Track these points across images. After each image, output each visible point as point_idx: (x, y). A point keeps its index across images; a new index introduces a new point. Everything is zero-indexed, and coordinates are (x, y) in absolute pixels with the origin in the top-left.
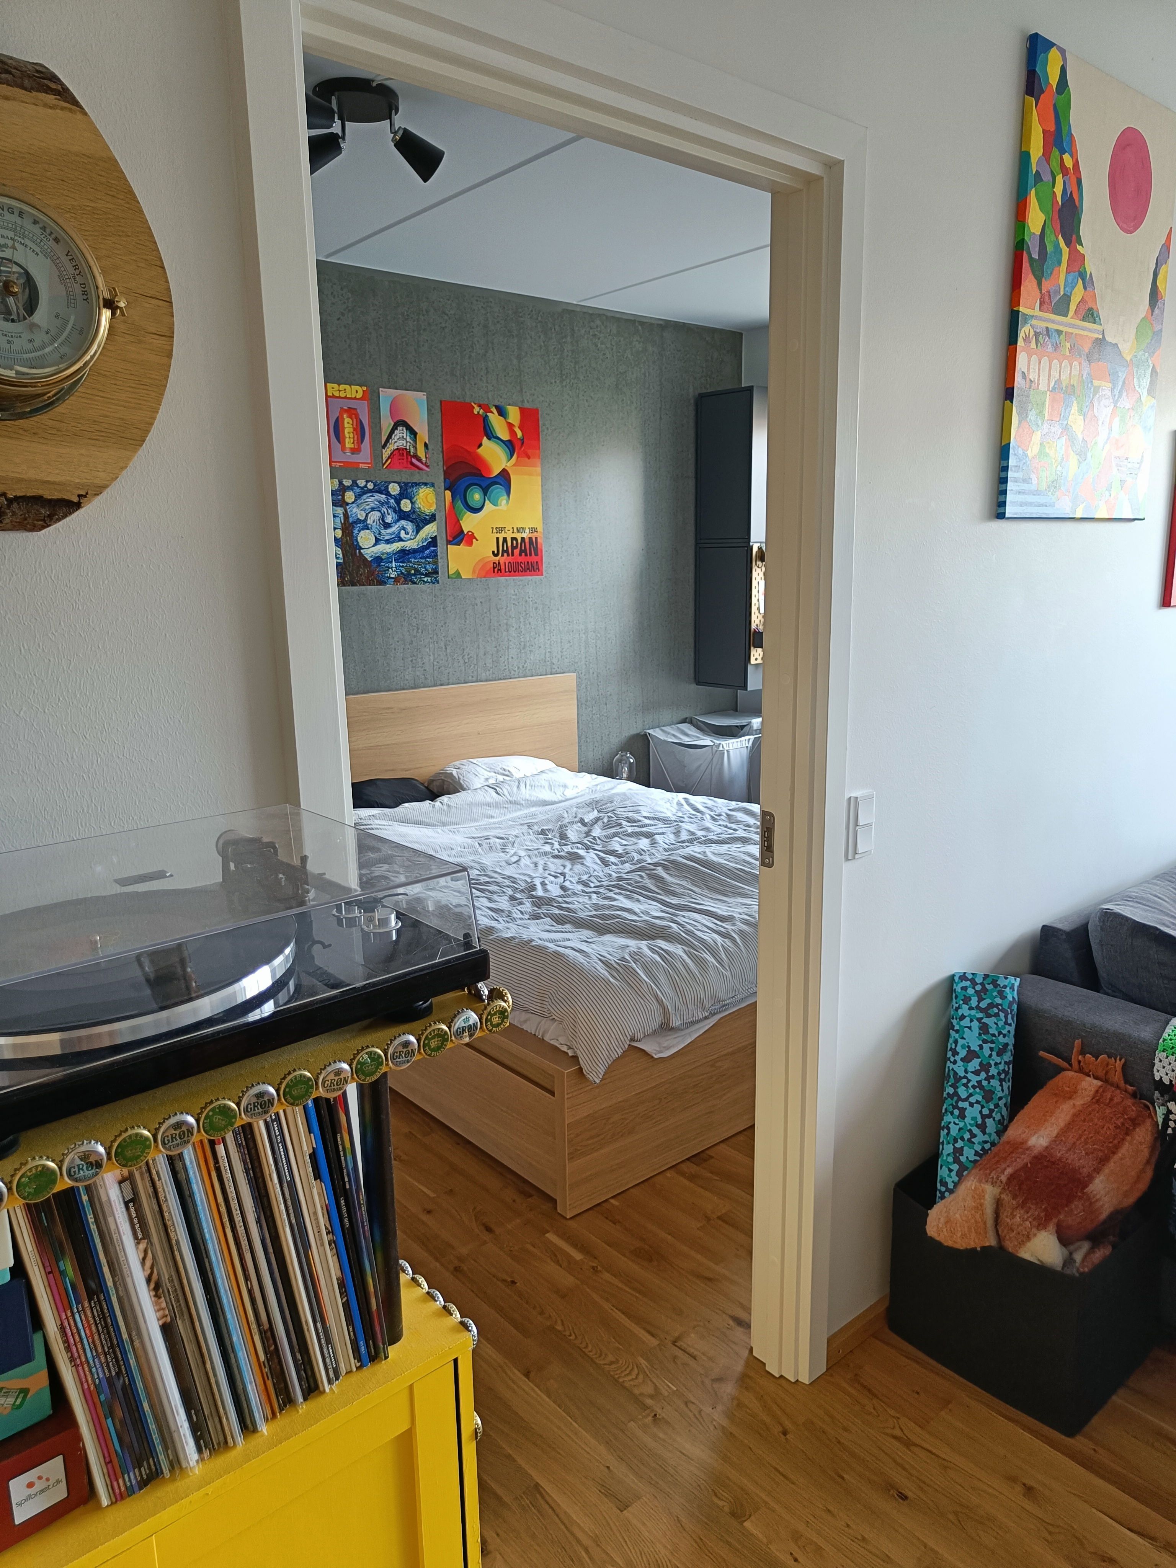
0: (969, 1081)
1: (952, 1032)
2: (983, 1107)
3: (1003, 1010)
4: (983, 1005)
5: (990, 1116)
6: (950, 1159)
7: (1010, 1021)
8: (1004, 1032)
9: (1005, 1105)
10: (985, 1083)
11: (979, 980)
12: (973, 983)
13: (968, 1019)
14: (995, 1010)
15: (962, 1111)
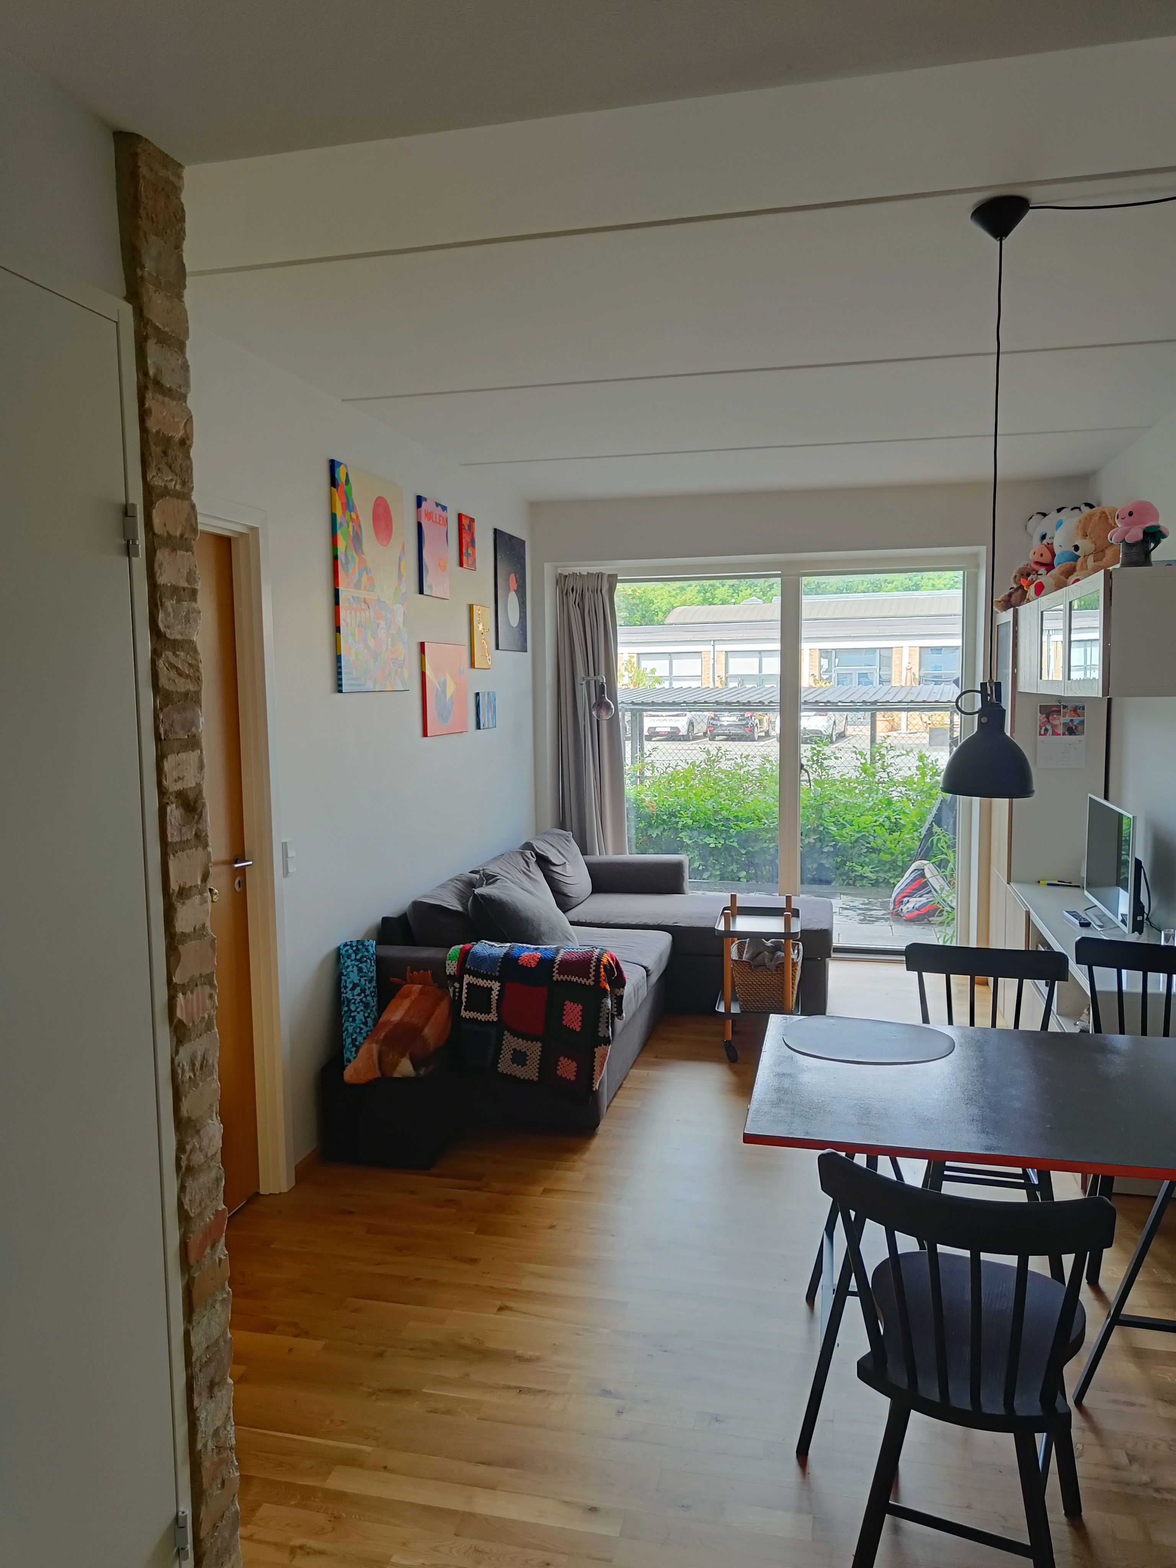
0: (355, 1000)
1: (343, 977)
2: (365, 1012)
3: (369, 959)
4: (358, 957)
5: (369, 1017)
6: (351, 1046)
7: (373, 964)
8: (371, 970)
9: (376, 1010)
10: (364, 999)
11: (354, 944)
12: (352, 946)
13: (351, 967)
14: (365, 959)
15: (354, 1017)
